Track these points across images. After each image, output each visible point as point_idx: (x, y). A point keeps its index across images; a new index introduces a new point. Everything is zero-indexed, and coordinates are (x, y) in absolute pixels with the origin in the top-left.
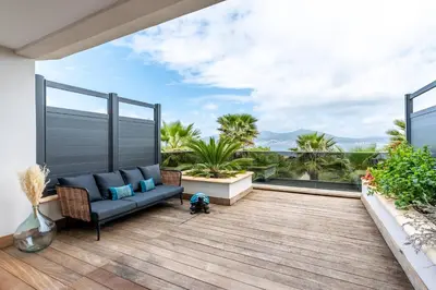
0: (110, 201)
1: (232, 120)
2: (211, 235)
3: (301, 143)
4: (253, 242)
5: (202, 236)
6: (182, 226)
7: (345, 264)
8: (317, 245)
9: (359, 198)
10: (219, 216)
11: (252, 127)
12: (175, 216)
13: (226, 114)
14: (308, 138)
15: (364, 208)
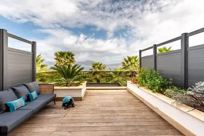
0: (8, 113)
1: (62, 54)
2: (86, 120)
3: (94, 67)
4: (107, 117)
5: (81, 121)
6: (65, 118)
7: (144, 118)
8: (130, 112)
9: (126, 89)
10: (81, 107)
11: (72, 58)
12: (56, 113)
13: (60, 51)
14: (96, 64)
15: (130, 92)
